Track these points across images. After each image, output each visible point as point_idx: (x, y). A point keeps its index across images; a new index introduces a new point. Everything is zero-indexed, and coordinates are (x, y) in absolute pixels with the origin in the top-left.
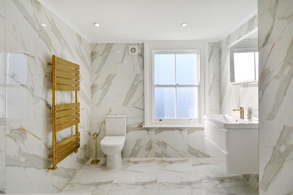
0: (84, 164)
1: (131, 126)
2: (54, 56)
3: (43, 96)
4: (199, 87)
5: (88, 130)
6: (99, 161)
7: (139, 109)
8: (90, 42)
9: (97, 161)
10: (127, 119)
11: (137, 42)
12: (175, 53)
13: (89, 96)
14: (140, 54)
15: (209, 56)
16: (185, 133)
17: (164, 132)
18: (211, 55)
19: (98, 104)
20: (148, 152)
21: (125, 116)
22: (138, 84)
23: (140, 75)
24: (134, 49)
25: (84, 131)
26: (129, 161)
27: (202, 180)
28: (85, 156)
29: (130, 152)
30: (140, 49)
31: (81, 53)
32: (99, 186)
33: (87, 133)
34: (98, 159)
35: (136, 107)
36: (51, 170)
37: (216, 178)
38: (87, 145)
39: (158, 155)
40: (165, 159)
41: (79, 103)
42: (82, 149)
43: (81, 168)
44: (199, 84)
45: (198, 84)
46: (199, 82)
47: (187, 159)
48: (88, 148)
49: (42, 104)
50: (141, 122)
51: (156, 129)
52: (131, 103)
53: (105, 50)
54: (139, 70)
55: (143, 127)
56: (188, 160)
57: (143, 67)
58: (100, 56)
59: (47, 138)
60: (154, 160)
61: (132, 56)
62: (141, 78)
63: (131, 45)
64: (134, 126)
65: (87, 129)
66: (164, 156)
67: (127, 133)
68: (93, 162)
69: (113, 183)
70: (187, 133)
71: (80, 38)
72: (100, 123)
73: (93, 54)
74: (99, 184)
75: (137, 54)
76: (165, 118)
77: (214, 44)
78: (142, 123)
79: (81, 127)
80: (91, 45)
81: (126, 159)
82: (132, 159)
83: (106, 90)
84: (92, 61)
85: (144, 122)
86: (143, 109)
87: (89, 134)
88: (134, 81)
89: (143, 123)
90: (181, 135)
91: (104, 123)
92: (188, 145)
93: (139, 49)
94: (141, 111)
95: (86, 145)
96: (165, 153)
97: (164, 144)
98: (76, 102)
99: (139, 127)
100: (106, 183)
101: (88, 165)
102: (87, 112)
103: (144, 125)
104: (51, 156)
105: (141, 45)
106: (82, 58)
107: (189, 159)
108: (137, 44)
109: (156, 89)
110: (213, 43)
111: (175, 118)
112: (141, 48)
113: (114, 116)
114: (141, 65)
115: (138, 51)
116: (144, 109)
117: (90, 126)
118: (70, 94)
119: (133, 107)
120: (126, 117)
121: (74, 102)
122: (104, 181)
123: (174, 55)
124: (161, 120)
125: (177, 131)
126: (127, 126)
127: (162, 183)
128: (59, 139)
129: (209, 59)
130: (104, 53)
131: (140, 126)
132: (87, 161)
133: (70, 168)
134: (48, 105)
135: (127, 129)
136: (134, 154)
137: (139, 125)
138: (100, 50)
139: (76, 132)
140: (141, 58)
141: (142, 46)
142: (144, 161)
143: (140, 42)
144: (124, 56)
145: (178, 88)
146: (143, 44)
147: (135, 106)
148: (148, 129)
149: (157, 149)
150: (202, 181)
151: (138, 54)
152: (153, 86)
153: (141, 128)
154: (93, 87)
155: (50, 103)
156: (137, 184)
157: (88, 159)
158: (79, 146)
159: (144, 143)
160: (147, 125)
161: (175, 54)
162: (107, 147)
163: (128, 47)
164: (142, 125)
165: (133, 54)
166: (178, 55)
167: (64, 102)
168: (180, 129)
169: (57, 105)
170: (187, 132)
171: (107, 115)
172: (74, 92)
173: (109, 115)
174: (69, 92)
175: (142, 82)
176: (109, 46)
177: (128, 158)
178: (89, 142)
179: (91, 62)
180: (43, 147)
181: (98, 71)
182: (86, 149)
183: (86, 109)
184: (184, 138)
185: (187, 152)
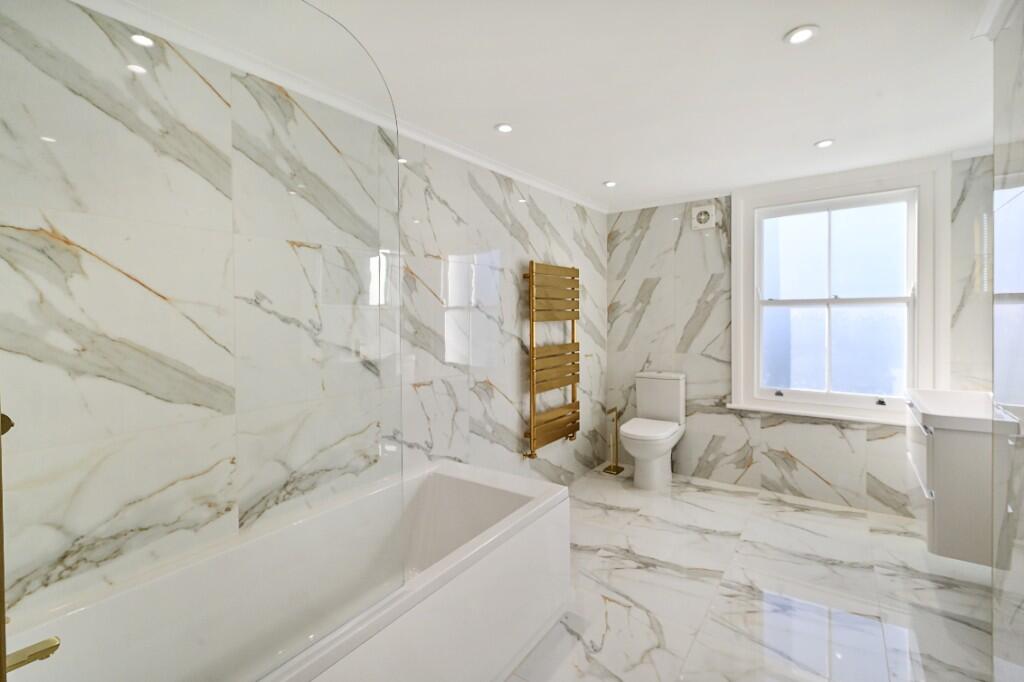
0: (592, 468)
1: (697, 402)
2: (532, 263)
3: (516, 332)
4: (911, 304)
5: (601, 399)
6: (622, 469)
7: (718, 360)
8: (606, 212)
9: (618, 470)
10: (686, 383)
11: (712, 197)
12: (829, 208)
13: (603, 328)
14: (721, 224)
15: (955, 204)
16: (857, 437)
17: (788, 427)
18: (962, 199)
19: (622, 347)
20: (741, 471)
21: (682, 377)
22: (715, 300)
23: (722, 275)
24: (706, 213)
25: (591, 400)
26: (688, 484)
27: (878, 566)
28: (594, 453)
29: (694, 463)
30: (722, 211)
31: (586, 241)
32: (611, 512)
33: (599, 407)
34: (620, 465)
35: (709, 357)
36: (528, 459)
37: (931, 575)
38: (598, 430)
39: (767, 485)
40: (788, 498)
41: (578, 344)
42: (587, 437)
43: (584, 474)
44: (913, 295)
45: (909, 295)
46: (914, 290)
47: (863, 511)
48: (600, 439)
49: (516, 345)
50: (723, 395)
51: (764, 415)
52: (698, 345)
53: (638, 226)
54: (716, 265)
55: (729, 406)
56: (864, 515)
57: (728, 256)
58: (627, 239)
59: (522, 403)
60: (755, 494)
61: (700, 232)
62: (722, 285)
63: (698, 204)
64: (706, 403)
65: (598, 397)
66: (787, 491)
67: (688, 418)
68: (607, 470)
69: (639, 513)
70: (865, 439)
71: (582, 212)
72: (626, 387)
73: (612, 238)
74: (611, 508)
75: (714, 225)
76: (792, 389)
77: (976, 163)
78: (725, 397)
79: (585, 392)
80: (609, 217)
81: (682, 478)
82: (697, 481)
83: (639, 315)
84: (610, 250)
85: (730, 394)
86: (727, 360)
87: (604, 409)
88: (706, 293)
89: (728, 397)
90: (844, 440)
91: (633, 387)
92: (868, 474)
93: (719, 213)
94: (724, 367)
95: (595, 431)
96: (791, 482)
97: (787, 459)
98: (573, 341)
99: (717, 405)
100: (624, 510)
101: (599, 472)
102: (599, 362)
103: (731, 402)
104: (527, 434)
105: (723, 201)
106: (589, 252)
107: (869, 513)
108: (714, 201)
109: (767, 311)
110: (973, 159)
111: (825, 391)
112: (724, 208)
113: (654, 374)
114: (724, 250)
115: (715, 217)
116: (730, 363)
117: (606, 393)
118: (562, 326)
119: (702, 355)
120: (686, 378)
121: (569, 341)
122: (622, 506)
123: (826, 213)
124: (779, 394)
125: (831, 428)
126: (686, 401)
127: (751, 542)
128: (539, 406)
129: (955, 212)
130: (635, 231)
131: (721, 405)
132: (599, 464)
133: (561, 468)
134: (523, 346)
135: (686, 407)
136: (705, 469)
137: (717, 401)
138: (626, 226)
139: (573, 400)
140: (725, 235)
141: (726, 205)
142: (727, 491)
143: (721, 195)
144: (680, 234)
145: (835, 309)
146: (729, 199)
147: (708, 352)
148: (741, 414)
149: (765, 467)
150: (876, 568)
151: (717, 224)
152: (755, 303)
153: (721, 409)
154: (612, 309)
155: (527, 343)
156: (688, 528)
157: (600, 461)
158: (578, 429)
159: (731, 447)
160: (739, 402)
161: (828, 210)
162: (633, 439)
163: (690, 210)
164: (724, 401)
165: (701, 226)
166: (839, 215)
167: (550, 341)
168: (841, 425)
169: (538, 347)
170: (863, 435)
171: (642, 371)
172: (569, 323)
173: (647, 371)
174: (561, 324)
175: (726, 296)
176: (646, 215)
177: (689, 478)
178: (603, 425)
179: (607, 254)
180: (516, 416)
181: (621, 275)
182: (596, 440)
183: (597, 355)
184: (853, 452)
185: (864, 492)
